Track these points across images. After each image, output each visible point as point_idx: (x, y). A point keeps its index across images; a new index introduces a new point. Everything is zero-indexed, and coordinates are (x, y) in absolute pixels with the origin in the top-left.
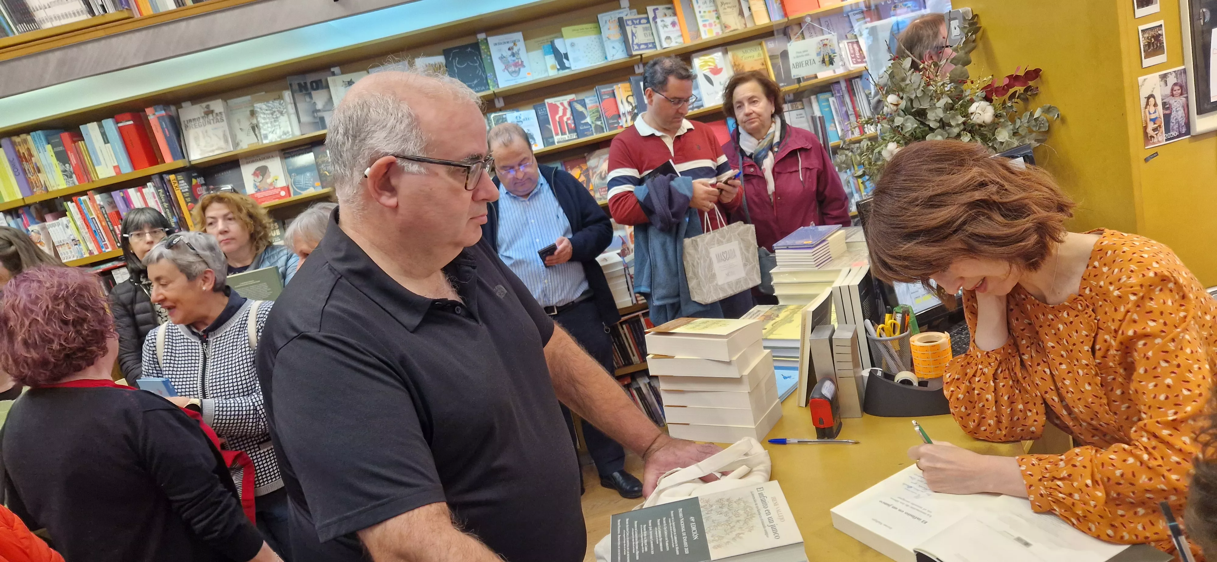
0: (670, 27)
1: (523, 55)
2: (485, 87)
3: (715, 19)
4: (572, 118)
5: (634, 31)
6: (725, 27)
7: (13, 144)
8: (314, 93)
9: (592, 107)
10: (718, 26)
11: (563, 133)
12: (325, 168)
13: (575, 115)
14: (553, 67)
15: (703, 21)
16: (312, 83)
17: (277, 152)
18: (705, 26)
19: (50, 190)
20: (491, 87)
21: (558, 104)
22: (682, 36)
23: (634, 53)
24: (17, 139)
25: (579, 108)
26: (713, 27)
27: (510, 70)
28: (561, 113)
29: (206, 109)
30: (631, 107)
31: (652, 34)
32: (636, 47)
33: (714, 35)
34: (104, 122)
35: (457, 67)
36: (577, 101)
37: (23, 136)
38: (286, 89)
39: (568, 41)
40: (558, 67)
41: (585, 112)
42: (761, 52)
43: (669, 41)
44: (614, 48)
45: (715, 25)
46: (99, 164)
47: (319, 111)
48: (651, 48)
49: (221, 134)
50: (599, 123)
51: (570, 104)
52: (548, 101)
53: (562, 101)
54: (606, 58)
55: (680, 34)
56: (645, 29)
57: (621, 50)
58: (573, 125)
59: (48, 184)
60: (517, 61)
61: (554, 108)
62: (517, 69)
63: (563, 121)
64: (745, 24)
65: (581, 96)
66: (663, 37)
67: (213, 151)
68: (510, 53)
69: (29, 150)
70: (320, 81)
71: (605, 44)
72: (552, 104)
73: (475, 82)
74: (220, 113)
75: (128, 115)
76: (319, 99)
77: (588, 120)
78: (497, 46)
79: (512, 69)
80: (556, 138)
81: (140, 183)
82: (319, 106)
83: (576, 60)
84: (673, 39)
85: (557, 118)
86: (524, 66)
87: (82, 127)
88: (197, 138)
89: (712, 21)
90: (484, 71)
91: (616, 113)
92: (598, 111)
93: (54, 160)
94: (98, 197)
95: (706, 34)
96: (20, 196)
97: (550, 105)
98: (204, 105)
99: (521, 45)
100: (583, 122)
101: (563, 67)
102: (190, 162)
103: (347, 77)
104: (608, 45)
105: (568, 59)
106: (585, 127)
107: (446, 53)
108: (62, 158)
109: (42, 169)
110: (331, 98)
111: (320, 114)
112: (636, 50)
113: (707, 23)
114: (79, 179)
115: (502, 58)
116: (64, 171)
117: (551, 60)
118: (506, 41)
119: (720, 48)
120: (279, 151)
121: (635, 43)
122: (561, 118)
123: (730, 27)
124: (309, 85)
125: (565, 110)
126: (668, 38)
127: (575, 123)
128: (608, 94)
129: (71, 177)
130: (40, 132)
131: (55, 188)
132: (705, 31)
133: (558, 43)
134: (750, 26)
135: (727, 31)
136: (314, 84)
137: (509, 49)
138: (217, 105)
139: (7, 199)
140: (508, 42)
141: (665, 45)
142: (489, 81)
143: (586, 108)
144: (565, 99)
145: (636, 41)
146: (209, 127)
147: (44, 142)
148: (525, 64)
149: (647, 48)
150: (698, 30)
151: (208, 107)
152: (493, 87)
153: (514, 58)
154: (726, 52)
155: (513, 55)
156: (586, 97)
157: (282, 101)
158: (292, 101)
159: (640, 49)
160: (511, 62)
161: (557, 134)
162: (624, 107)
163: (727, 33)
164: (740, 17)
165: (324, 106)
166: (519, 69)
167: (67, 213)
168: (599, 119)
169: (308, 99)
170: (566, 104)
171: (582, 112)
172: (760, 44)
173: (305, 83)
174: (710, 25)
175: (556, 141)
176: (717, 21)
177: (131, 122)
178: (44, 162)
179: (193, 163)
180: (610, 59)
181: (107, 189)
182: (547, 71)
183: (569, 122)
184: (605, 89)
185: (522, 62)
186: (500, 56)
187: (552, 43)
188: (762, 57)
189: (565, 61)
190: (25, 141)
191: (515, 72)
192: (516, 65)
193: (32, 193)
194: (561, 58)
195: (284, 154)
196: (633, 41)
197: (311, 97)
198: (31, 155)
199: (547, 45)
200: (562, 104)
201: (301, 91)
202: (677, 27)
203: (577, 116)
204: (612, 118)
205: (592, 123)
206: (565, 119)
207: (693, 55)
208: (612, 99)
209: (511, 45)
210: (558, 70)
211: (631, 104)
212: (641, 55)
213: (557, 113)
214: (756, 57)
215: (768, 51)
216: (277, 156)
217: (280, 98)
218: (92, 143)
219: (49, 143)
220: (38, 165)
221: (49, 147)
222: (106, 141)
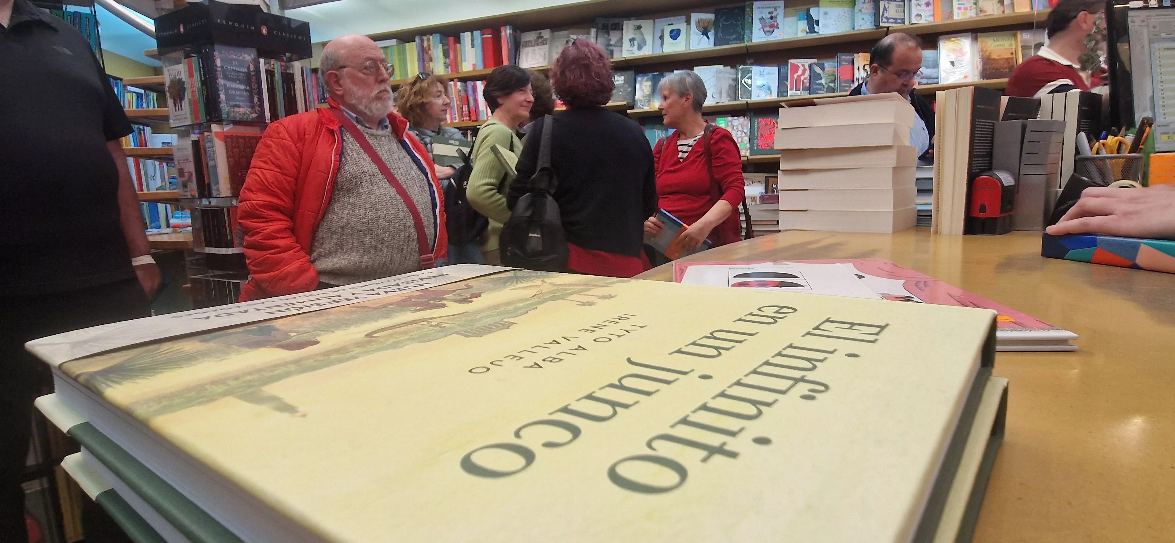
0: (924, 7)
1: (780, 20)
2: (741, 41)
3: (972, 4)
4: (809, 78)
5: (887, 6)
6: (981, 11)
7: (422, 40)
8: (611, 32)
9: (828, 71)
10: (974, 11)
11: (797, 89)
13: (812, 75)
14: (803, 31)
15: (959, 4)
16: (612, 24)
18: (959, 9)
20: (745, 41)
21: (800, 65)
22: (933, 15)
23: (882, 25)
24: (424, 37)
25: (818, 70)
26: (969, 11)
27: (765, 29)
28: (800, 72)
29: (538, 35)
30: (866, 74)
31: (904, 11)
32: (885, 20)
33: (968, 17)
34: (475, 32)
35: (722, 23)
36: (817, 64)
37: (428, 35)
38: (593, 27)
39: (822, 10)
40: (808, 30)
41: (822, 75)
42: (1013, 42)
43: (919, 18)
44: (863, 19)
45: (971, 10)
46: (465, 61)
47: (611, 45)
48: (899, 23)
49: (542, 53)
50: (832, 85)
51: (810, 66)
52: (791, 61)
53: (803, 64)
54: (854, 29)
55: (932, 13)
56: (897, 6)
57: (868, 23)
58: (808, 84)
60: (773, 23)
61: (796, 68)
62: (772, 29)
63: (800, 78)
64: (1003, 12)
65: (821, 62)
66: (914, 13)
68: (769, 16)
69: (429, 46)
70: (619, 24)
71: (856, 15)
72: (794, 64)
73: (734, 36)
74: (547, 39)
75: (490, 30)
76: (614, 38)
77: (823, 81)
78: (761, 10)
79: (768, 29)
80: (790, 92)
82: (612, 42)
83: (825, 26)
84: (923, 17)
85: (796, 76)
86: (778, 28)
87: (461, 34)
88: (527, 54)
89: (967, 5)
90: (743, 29)
91: (851, 78)
92: (834, 75)
93: (441, 54)
94: (459, 84)
95: (958, 16)
97: (793, 65)
98: (538, 32)
99: (781, 12)
100: (817, 82)
101: (812, 30)
103: (638, 23)
104: (858, 17)
105: (818, 25)
106: (818, 87)
107: (717, 13)
108: (446, 54)
109: (433, 60)
110: (622, 38)
111: (611, 48)
112: (884, 22)
113: (963, 6)
114: (452, 71)
115: (762, 19)
116: (445, 63)
117: (803, 25)
118: (768, 6)
119: (970, 34)
121: (885, 16)
122: (799, 77)
123: (985, 12)
124: (610, 25)
125: (804, 70)
126: (919, 15)
127: (810, 83)
128: (846, 61)
129: (448, 67)
130: (438, 35)
132: (958, 13)
133: (813, 11)
134: (1008, 12)
135: (982, 14)
136: (613, 26)
137: (769, 13)
138: (546, 34)
140: (770, 7)
141: (914, 21)
142: (745, 36)
143: (824, 71)
144: (807, 62)
145: (886, 15)
146: (537, 48)
147: (439, 42)
148: (779, 26)
149: (895, 23)
150: (952, 12)
151: (540, 33)
152: (748, 41)
153: (771, 21)
154: (975, 39)
155: (772, 18)
156: (826, 62)
157: (588, 36)
158: (595, 37)
159: (888, 22)
160: (768, 24)
161: (792, 89)
162: (859, 73)
163: (982, 16)
164: (999, 5)
165: (616, 43)
166: (774, 30)
168: (833, 81)
169: (606, 36)
170: (807, 67)
171: (820, 74)
172: (1015, 35)
173: (608, 24)
174: (966, 9)
175: (789, 94)
176: (974, 6)
177: (490, 36)
178: (435, 56)
180: (856, 28)
181: (464, 80)
182: (797, 34)
183: (805, 81)
184: (845, 57)
185: (778, 24)
186: (760, 17)
187: (808, 11)
188: (1014, 47)
189: (815, 26)
190: (429, 39)
191: (769, 31)
192: (771, 26)
194: (812, 23)
196: (883, 14)
197: (609, 35)
198: (430, 50)
199: (803, 13)
200: (803, 66)
201: (603, 29)
202: (931, 8)
203: (814, 76)
204: (845, 82)
205: (826, 83)
206: (802, 78)
207: (941, 37)
208: (850, 66)
209: (773, 10)
210: (807, 33)
211: (867, 72)
212: (888, 28)
213: (797, 71)
214: (1006, 46)
215: (1022, 42)
217: (588, 33)
218: (465, 46)
219: (441, 43)
220: (432, 56)
221: (441, 46)
222: (473, 46)
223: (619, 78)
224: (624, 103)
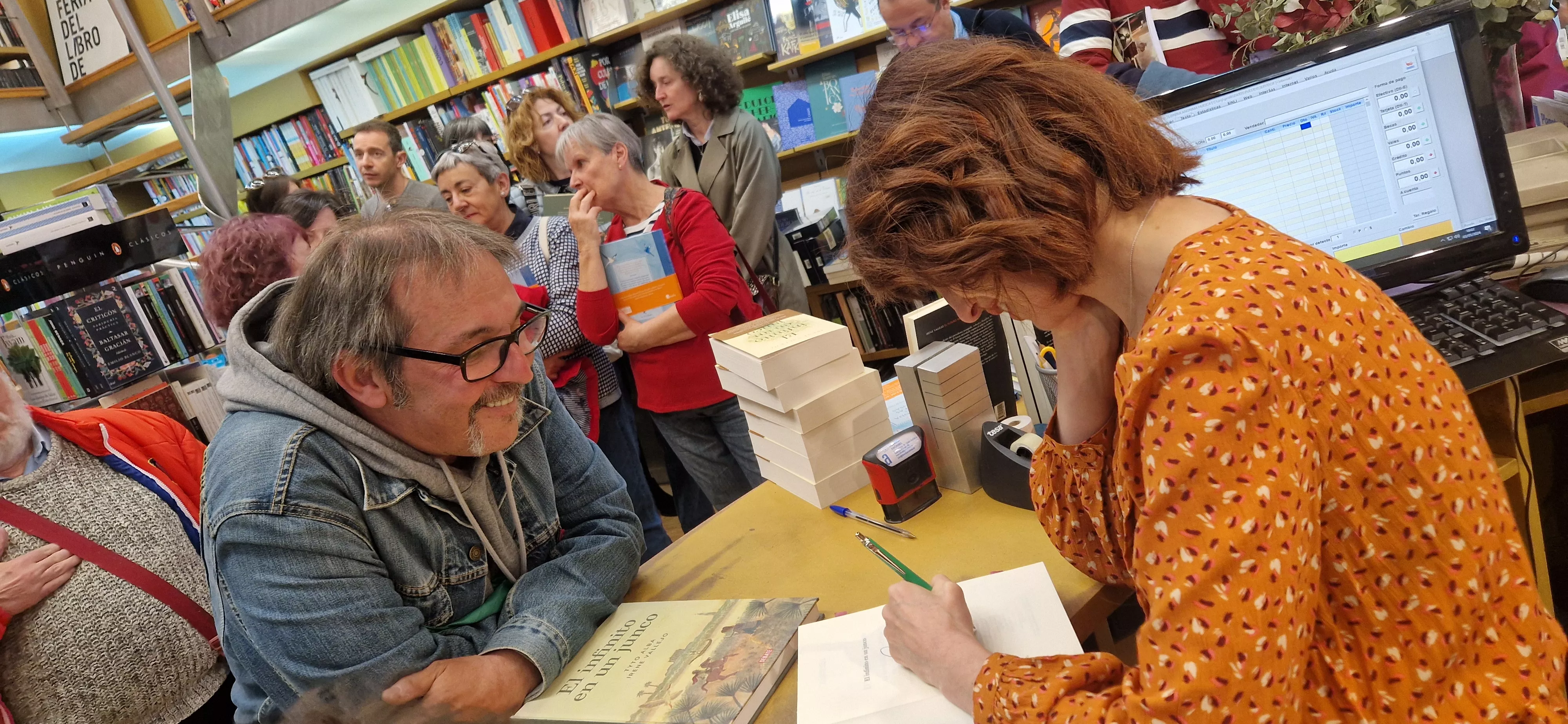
7: (434, 30)
12: (725, 39)
17: (678, 21)
19: (469, 79)
24: (436, 24)
37: (441, 20)
46: (505, 48)
59: (466, 73)
67: (609, 25)
69: (447, 35)
81: (542, 68)
87: (486, 6)
88: (594, 11)
93: (468, 45)
94: (508, 86)
96: (446, 88)
102: (588, 40)
108: (475, 43)
109: (460, 57)
114: (491, 66)
116: (479, 58)
120: (679, 18)
129: (485, 64)
130: (453, 15)
131: (473, 78)
139: (437, 91)
147: (459, 27)
167: (486, 105)
178: (461, 49)
179: (592, 41)
181: (515, 77)
190: (442, 26)
193: (456, 83)
195: (687, 22)
198: (449, 42)
216: (677, 26)
218: (496, 24)
219: (463, 27)
220: (456, 52)
221: (463, 31)
222: (509, 22)
223: (741, 14)
224: (759, 55)
